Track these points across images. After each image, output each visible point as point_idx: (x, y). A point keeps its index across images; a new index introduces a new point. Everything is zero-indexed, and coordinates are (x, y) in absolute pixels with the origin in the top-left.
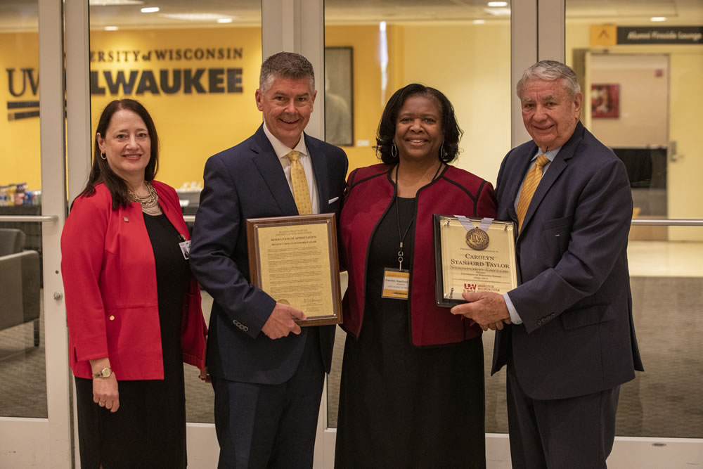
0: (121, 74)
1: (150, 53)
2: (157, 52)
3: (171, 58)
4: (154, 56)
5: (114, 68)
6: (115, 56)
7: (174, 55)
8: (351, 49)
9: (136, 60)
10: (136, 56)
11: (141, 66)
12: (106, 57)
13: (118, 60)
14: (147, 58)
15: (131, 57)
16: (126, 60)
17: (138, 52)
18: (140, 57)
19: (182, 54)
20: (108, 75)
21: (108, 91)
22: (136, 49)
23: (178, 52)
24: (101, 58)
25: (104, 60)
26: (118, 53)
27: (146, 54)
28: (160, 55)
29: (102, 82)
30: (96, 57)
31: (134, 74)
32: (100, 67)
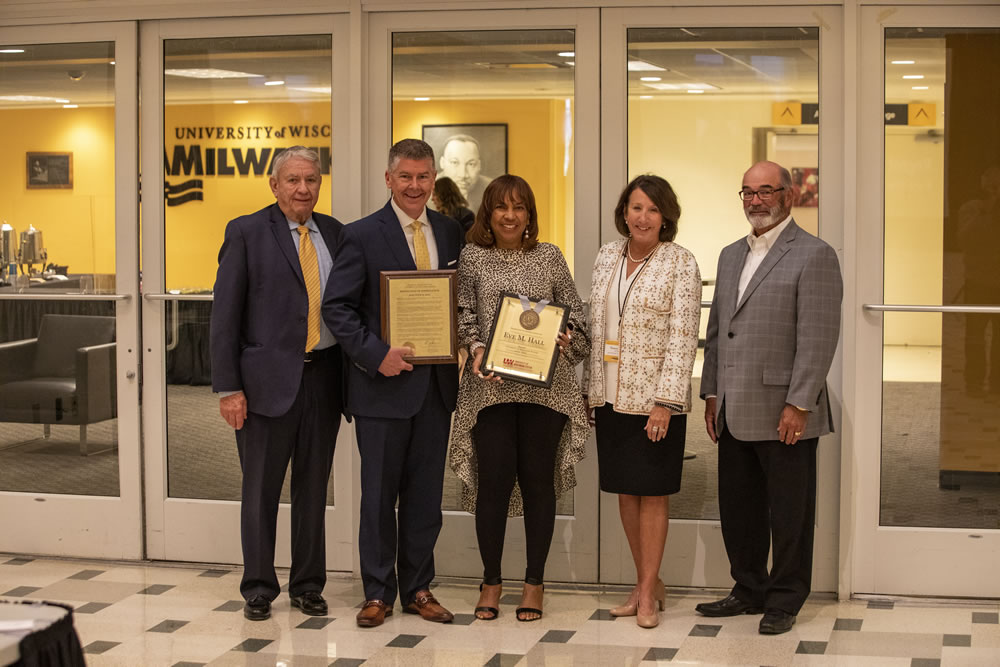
0: (251, 152)
1: (283, 129)
2: (291, 128)
3: (307, 135)
4: (288, 133)
5: (244, 145)
6: (245, 132)
7: (310, 131)
8: (506, 126)
9: (268, 136)
10: (268, 133)
11: (274, 143)
12: (236, 133)
13: (249, 137)
14: (280, 135)
15: (262, 133)
16: (257, 137)
17: (271, 128)
18: (272, 134)
19: (319, 130)
20: (237, 152)
21: (236, 170)
22: (268, 126)
23: (315, 129)
24: (230, 134)
25: (233, 137)
26: (249, 129)
27: (280, 131)
28: (295, 132)
29: (231, 162)
30: (225, 133)
31: (266, 152)
32: (229, 144)
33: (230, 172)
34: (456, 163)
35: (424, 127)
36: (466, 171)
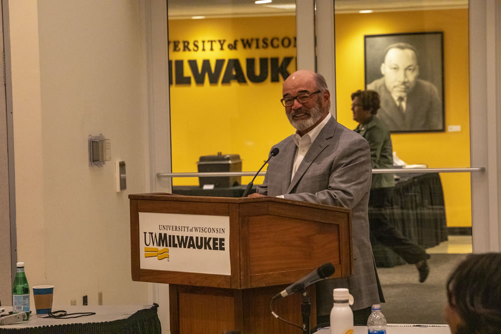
0: (206, 63)
1: (236, 42)
2: (243, 40)
3: (257, 47)
4: (240, 45)
5: (199, 57)
6: (200, 45)
7: (261, 44)
8: (441, 34)
9: (222, 49)
10: (222, 45)
11: (227, 55)
12: (191, 46)
13: (204, 50)
14: (233, 47)
15: (217, 46)
16: (212, 49)
17: (224, 41)
18: (225, 46)
19: (269, 42)
20: (193, 64)
21: (193, 80)
22: (222, 38)
23: (265, 41)
24: (186, 48)
25: (189, 50)
26: (204, 42)
27: (232, 43)
28: (247, 44)
29: (187, 72)
30: (181, 46)
31: (220, 63)
32: (185, 56)
33: (187, 81)
34: (396, 68)
35: (366, 37)
36: (405, 76)
